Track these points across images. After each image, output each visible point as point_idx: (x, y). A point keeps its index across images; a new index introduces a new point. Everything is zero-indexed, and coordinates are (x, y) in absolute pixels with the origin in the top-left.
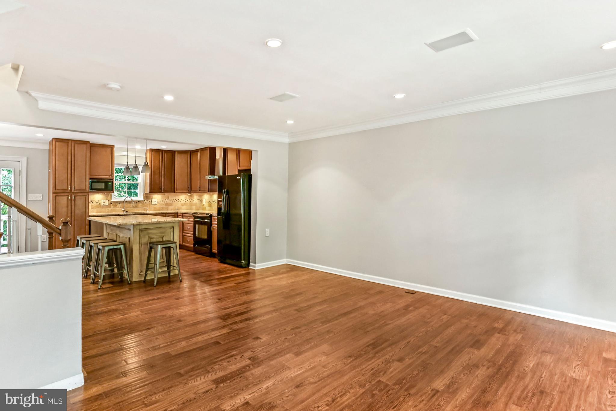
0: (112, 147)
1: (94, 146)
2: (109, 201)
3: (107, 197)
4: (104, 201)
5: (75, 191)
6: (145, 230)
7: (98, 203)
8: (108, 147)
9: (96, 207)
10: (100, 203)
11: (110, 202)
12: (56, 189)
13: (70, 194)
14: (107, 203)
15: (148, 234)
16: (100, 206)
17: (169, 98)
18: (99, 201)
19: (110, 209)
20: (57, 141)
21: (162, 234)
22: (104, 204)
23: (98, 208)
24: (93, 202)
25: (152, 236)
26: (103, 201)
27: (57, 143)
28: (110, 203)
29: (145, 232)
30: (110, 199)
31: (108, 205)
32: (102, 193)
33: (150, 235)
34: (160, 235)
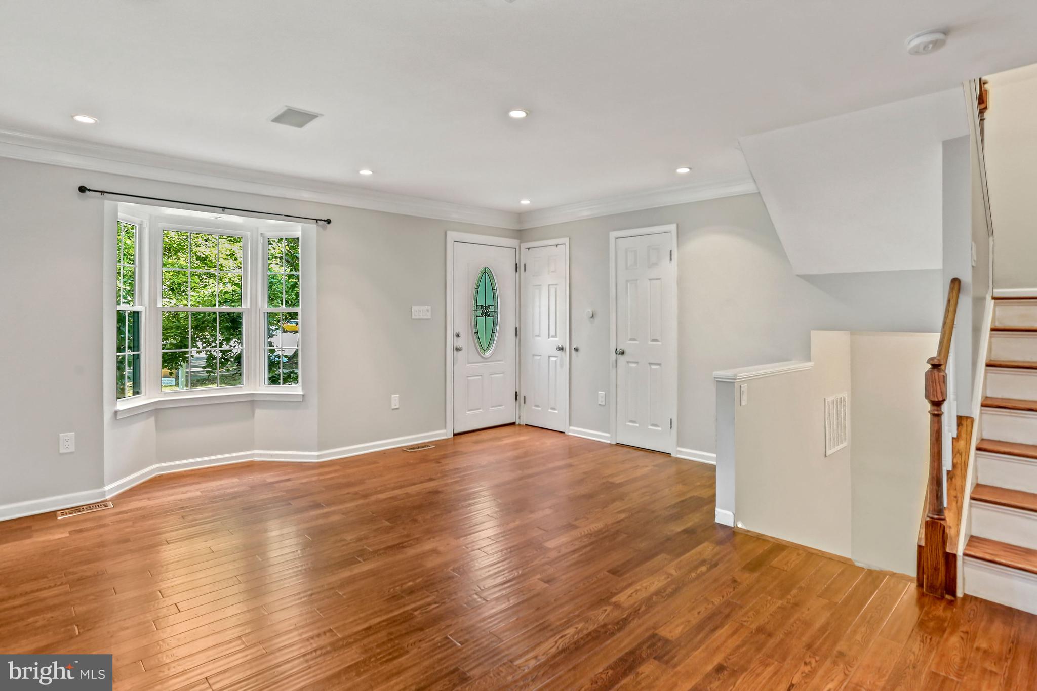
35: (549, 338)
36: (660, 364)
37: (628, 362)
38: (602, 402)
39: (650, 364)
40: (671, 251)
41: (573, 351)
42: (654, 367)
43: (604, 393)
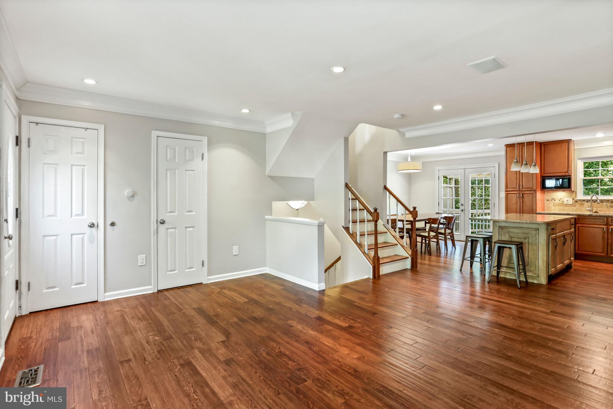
0: (568, 141)
1: (547, 145)
2: (573, 199)
3: (571, 195)
4: (568, 199)
5: (523, 190)
6: (505, 228)
7: (561, 201)
8: (562, 143)
9: (558, 205)
10: (563, 201)
11: (575, 200)
12: (508, 188)
13: (519, 192)
14: (571, 201)
15: (509, 232)
16: (563, 204)
17: (438, 107)
18: (561, 199)
19: (574, 208)
20: (508, 147)
21: (524, 235)
22: (567, 202)
23: (561, 206)
24: (555, 200)
25: (512, 235)
26: (566, 199)
27: (508, 148)
28: (575, 202)
29: (506, 230)
30: (575, 196)
31: (572, 203)
32: (561, 190)
33: (511, 234)
34: (522, 235)
35: (71, 216)
36: (193, 227)
37: (167, 229)
38: (142, 263)
39: (186, 228)
40: (203, 154)
41: (108, 227)
42: (188, 229)
43: (145, 255)
